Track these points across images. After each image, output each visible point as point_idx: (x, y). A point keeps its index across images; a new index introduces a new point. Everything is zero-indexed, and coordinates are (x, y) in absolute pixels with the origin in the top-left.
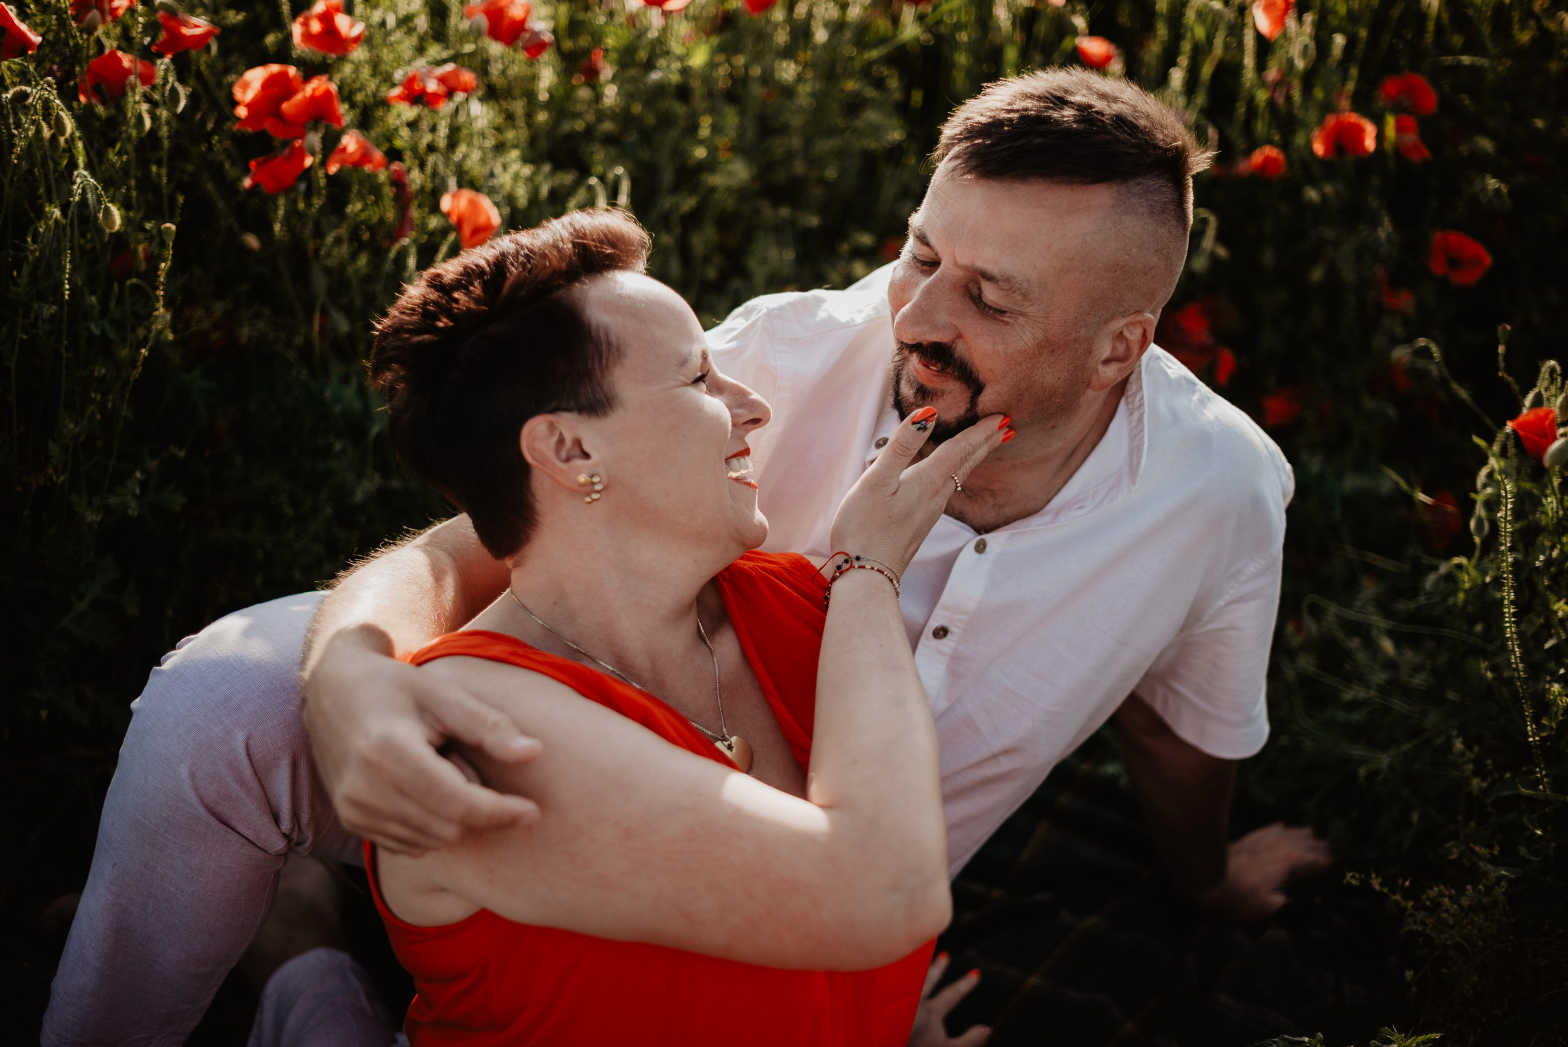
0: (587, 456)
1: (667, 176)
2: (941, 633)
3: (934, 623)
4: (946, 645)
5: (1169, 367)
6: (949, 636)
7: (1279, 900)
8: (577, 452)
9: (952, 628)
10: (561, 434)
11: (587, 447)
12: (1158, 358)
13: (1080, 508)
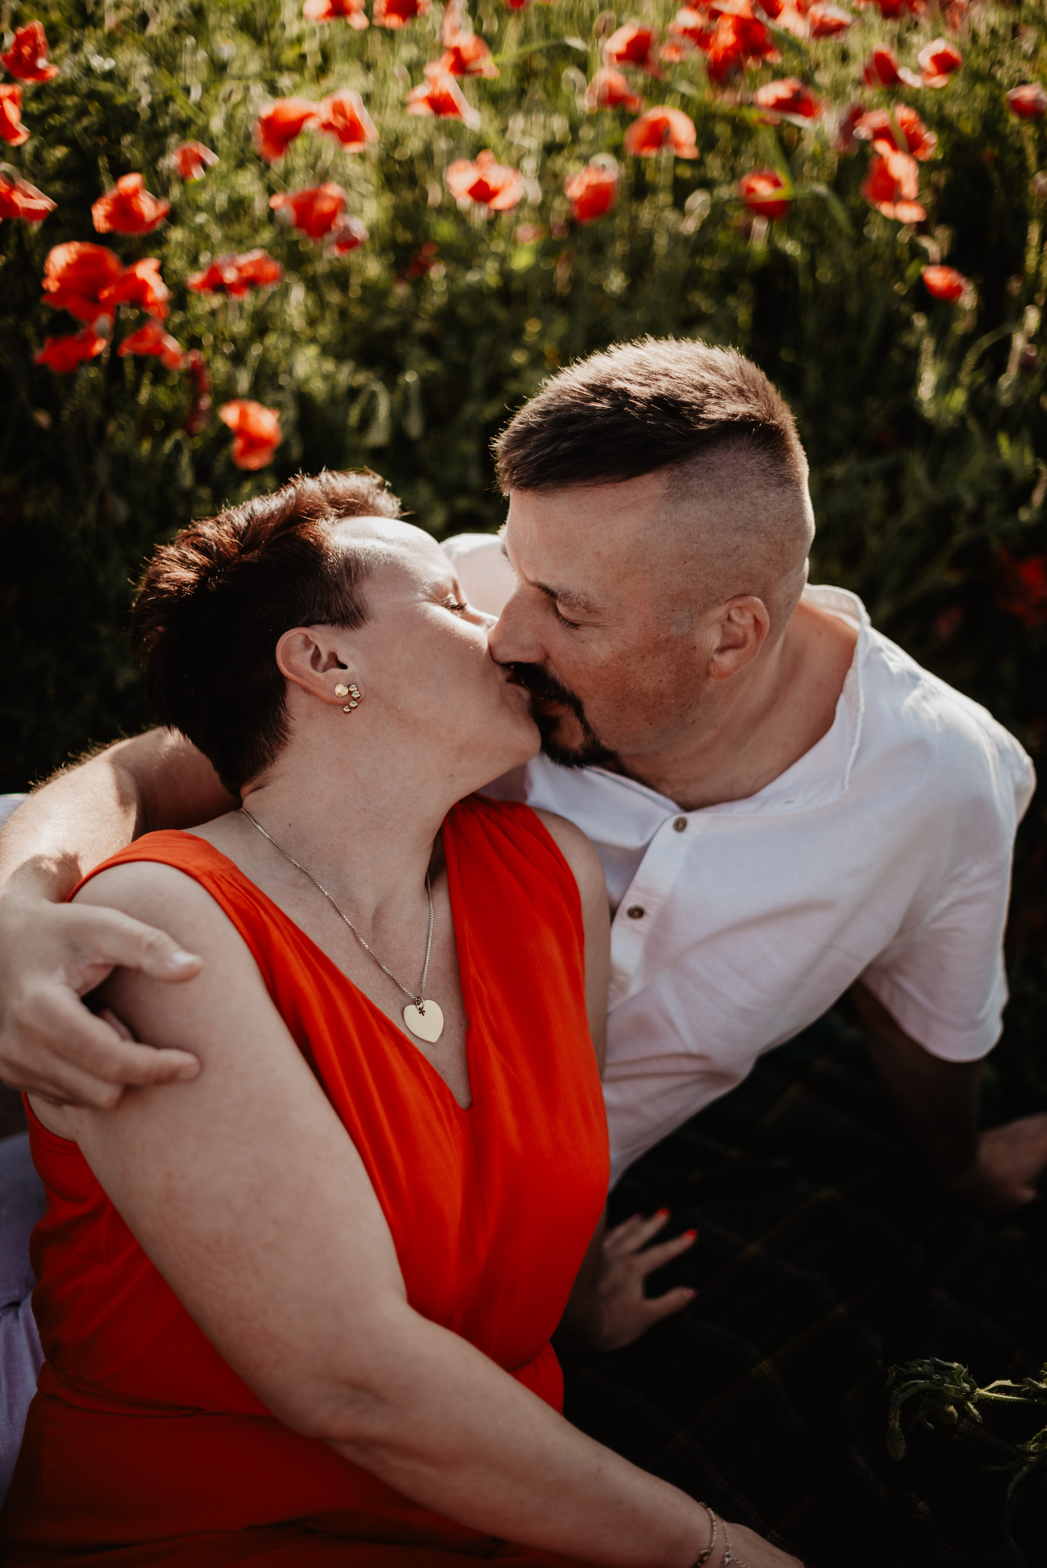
0: (344, 666)
1: (478, 382)
2: (637, 913)
3: (628, 903)
4: (642, 925)
5: (891, 660)
6: (645, 918)
7: (1028, 1194)
8: (333, 663)
9: (648, 910)
10: (317, 647)
11: (342, 658)
12: (880, 650)
13: (788, 802)
